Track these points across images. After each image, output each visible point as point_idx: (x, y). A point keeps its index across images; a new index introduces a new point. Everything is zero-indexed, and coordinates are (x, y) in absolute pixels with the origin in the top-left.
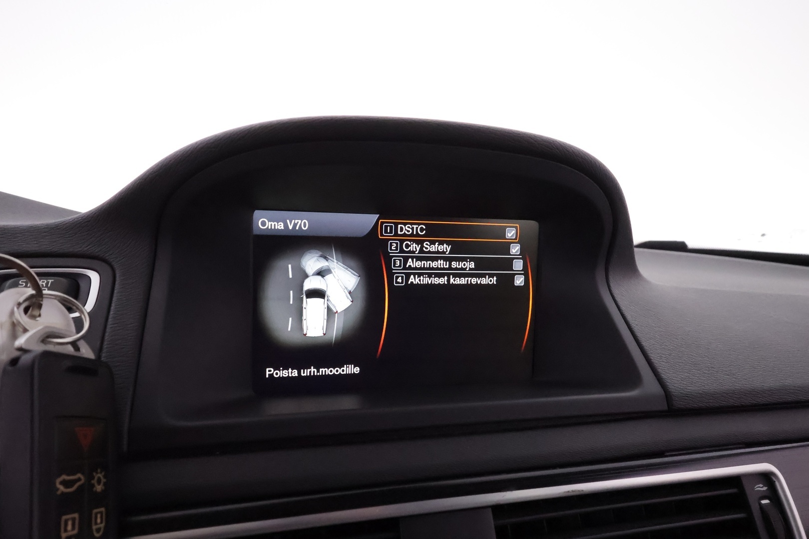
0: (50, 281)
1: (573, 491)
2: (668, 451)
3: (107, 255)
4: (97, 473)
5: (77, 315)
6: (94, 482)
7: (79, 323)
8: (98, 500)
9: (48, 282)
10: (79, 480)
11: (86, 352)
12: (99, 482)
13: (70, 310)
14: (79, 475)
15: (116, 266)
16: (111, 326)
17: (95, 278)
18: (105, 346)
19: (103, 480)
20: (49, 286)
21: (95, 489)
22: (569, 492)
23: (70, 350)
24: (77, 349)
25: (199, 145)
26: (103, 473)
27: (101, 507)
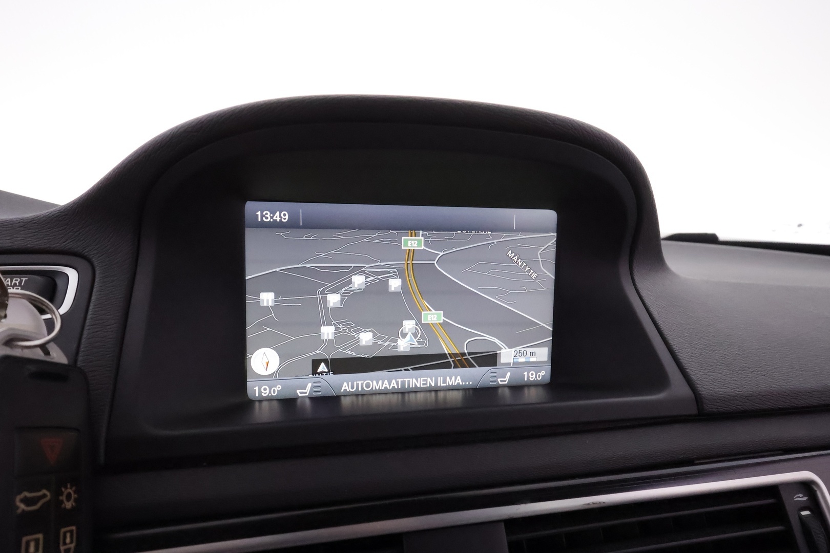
0: (24, 279)
1: (593, 503)
2: (698, 459)
3: (87, 250)
4: (66, 488)
5: (48, 316)
6: (63, 498)
7: (50, 324)
8: (67, 518)
9: (21, 281)
10: (44, 496)
11: (58, 356)
12: (69, 497)
13: (42, 311)
14: (44, 491)
15: (96, 263)
16: (88, 328)
17: (73, 275)
18: (82, 348)
19: (74, 496)
20: (22, 284)
21: (63, 505)
22: (589, 504)
23: (39, 354)
24: (47, 353)
25: (179, 129)
26: (74, 488)
27: (72, 525)
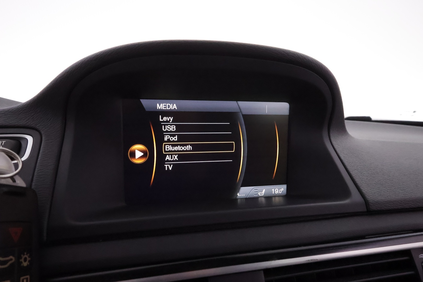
0: (4, 142)
1: (311, 260)
2: (367, 236)
3: (38, 126)
4: (24, 255)
5: (15, 162)
6: (22, 260)
7: (16, 166)
8: (25, 271)
9: (2, 143)
10: (11, 260)
11: (20, 183)
12: (25, 260)
13: (12, 159)
14: (11, 257)
15: (42, 132)
16: (38, 167)
17: (30, 139)
18: (34, 179)
19: (28, 259)
20: (3, 144)
21: (22, 265)
22: (309, 260)
23: (10, 182)
24: (14, 181)
25: (85, 60)
26: (28, 255)
27: (27, 275)
